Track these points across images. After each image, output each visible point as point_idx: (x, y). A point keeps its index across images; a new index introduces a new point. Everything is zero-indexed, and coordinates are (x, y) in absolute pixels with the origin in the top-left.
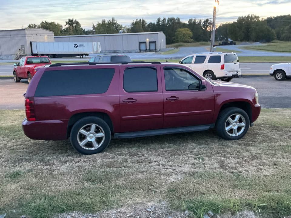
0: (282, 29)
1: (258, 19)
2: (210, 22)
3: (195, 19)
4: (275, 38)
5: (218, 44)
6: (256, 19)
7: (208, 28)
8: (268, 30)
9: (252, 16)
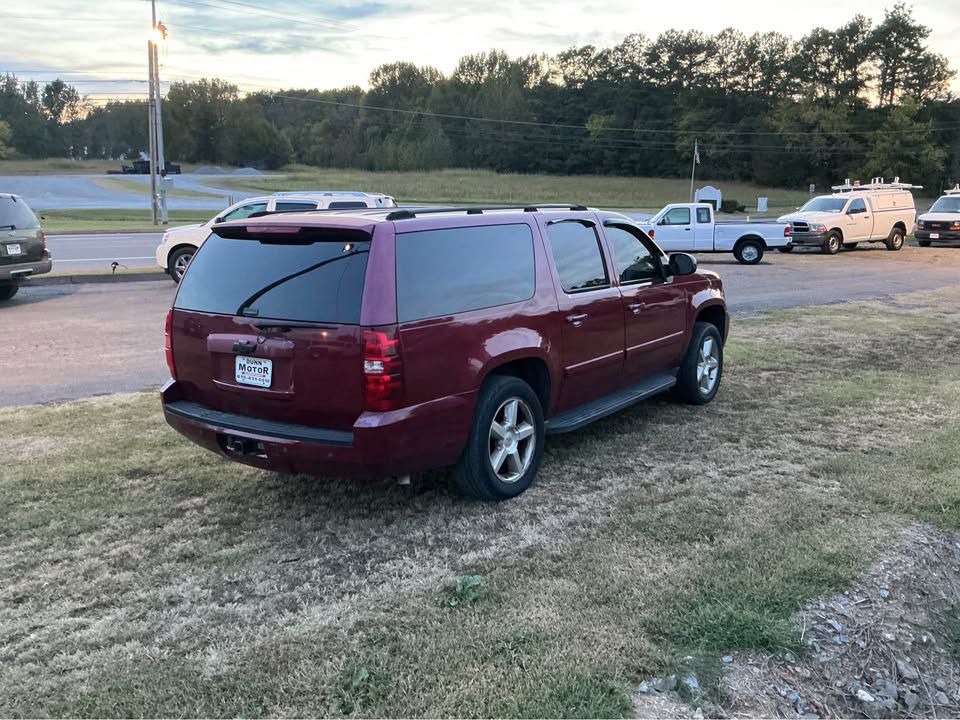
0: (304, 130)
1: (235, 96)
2: (68, 93)
3: (11, 76)
4: (293, 156)
5: (120, 169)
6: (227, 94)
7: (64, 112)
8: (270, 131)
9: (214, 85)
